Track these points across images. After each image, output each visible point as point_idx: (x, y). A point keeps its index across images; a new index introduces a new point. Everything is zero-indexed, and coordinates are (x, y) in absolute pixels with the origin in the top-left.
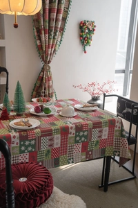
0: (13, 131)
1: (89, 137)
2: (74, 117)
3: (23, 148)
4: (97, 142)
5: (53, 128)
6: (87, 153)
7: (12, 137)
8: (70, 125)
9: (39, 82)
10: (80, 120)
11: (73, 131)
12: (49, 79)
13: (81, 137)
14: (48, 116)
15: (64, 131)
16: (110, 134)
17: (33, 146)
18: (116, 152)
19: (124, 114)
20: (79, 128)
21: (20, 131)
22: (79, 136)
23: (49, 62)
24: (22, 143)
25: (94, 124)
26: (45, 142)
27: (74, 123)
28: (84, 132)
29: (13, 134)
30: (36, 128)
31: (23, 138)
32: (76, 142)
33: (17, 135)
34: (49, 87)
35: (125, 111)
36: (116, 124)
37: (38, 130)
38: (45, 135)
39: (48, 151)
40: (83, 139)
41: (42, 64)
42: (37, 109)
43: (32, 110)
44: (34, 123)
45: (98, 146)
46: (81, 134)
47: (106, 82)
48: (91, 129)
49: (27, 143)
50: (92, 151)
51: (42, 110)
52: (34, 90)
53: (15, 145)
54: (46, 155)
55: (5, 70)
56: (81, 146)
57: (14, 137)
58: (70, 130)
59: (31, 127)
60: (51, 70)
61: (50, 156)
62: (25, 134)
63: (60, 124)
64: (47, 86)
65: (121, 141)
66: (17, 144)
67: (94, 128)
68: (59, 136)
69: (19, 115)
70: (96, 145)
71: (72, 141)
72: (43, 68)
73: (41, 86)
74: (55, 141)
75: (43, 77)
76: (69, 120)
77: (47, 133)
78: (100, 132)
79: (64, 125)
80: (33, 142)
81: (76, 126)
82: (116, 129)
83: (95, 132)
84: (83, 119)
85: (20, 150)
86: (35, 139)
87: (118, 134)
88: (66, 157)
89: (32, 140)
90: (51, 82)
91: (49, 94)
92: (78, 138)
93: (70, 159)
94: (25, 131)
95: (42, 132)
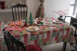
0: (28, 32)
1: (58, 35)
2: (52, 26)
3: (32, 39)
4: (62, 36)
5: (44, 31)
6: (57, 41)
7: (28, 34)
8: (51, 30)
9: (39, 10)
10: (55, 28)
11: (52, 32)
12: (43, 9)
13: (55, 35)
14: (42, 26)
15: (48, 32)
16: (67, 34)
17: (36, 38)
18: (69, 40)
19: (73, 24)
20: (54, 31)
21: (31, 32)
22: (54, 34)
23: (43, 2)
24: (32, 37)
25: (61, 29)
26: (40, 37)
27: (52, 29)
28: (56, 33)
29: (28, 33)
30: (37, 31)
31: (32, 35)
32: (53, 36)
33: (30, 34)
34: (43, 12)
35: (74, 23)
36: (70, 30)
37: (38, 32)
38: (41, 34)
39: (42, 40)
40: (56, 35)
41: (40, 3)
42: (38, 23)
43: (36, 23)
44: (37, 29)
45: (62, 38)
46: (55, 33)
47: (66, 10)
48: (59, 32)
49: (34, 37)
50: (59, 40)
51: (40, 23)
52: (37, 13)
53: (29, 37)
54: (41, 41)
55: (26, 6)
56: (55, 38)
57: (29, 34)
58: (51, 32)
59: (35, 31)
60: (44, 5)
61: (42, 42)
62: (33, 33)
63: (47, 29)
64: (42, 12)
65: (72, 36)
66: (30, 37)
67: (60, 31)
68: (46, 34)
69: (31, 25)
70: (61, 38)
71: (51, 36)
72: (41, 5)
73: (40, 11)
74: (45, 36)
75: (41, 8)
76: (51, 27)
77: (42, 33)
78: (63, 32)
79: (48, 30)
80: (36, 36)
81: (53, 30)
82: (70, 31)
83: (61, 33)
84: (56, 27)
85: (31, 39)
86: (37, 35)
87: (70, 33)
88: (49, 42)
89: (36, 35)
90: (44, 10)
91: (43, 15)
92: (54, 35)
93: (50, 43)
94: (33, 32)
95: (40, 33)
